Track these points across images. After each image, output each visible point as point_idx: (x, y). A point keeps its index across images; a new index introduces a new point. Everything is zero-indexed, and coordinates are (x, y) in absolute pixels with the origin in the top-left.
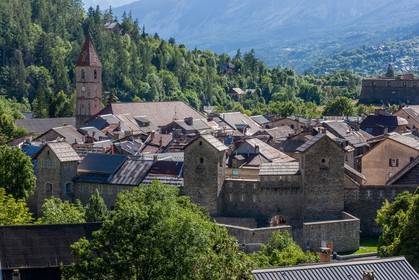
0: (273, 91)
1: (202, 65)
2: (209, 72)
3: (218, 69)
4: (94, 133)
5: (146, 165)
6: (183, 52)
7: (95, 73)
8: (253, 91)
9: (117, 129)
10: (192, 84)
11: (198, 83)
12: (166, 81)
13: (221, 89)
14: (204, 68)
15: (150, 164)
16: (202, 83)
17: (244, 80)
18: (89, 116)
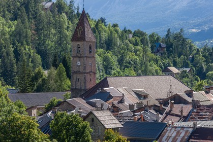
0: (208, 70)
1: (136, 44)
2: (145, 51)
3: (152, 48)
4: (102, 105)
5: (187, 132)
6: (117, 31)
7: (90, 48)
8: (188, 70)
9: (121, 102)
10: (130, 63)
11: (135, 62)
12: (106, 59)
13: (158, 68)
14: (139, 47)
15: (191, 130)
16: (139, 62)
17: (178, 60)
18: (85, 90)
